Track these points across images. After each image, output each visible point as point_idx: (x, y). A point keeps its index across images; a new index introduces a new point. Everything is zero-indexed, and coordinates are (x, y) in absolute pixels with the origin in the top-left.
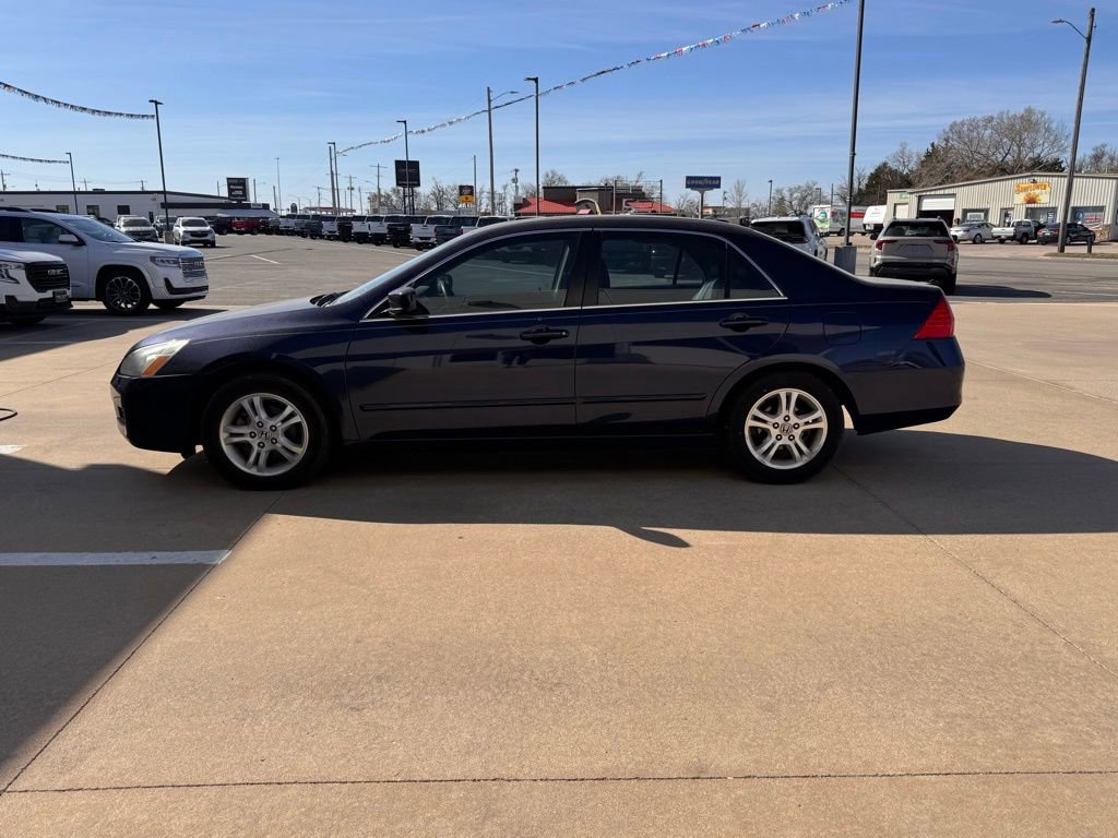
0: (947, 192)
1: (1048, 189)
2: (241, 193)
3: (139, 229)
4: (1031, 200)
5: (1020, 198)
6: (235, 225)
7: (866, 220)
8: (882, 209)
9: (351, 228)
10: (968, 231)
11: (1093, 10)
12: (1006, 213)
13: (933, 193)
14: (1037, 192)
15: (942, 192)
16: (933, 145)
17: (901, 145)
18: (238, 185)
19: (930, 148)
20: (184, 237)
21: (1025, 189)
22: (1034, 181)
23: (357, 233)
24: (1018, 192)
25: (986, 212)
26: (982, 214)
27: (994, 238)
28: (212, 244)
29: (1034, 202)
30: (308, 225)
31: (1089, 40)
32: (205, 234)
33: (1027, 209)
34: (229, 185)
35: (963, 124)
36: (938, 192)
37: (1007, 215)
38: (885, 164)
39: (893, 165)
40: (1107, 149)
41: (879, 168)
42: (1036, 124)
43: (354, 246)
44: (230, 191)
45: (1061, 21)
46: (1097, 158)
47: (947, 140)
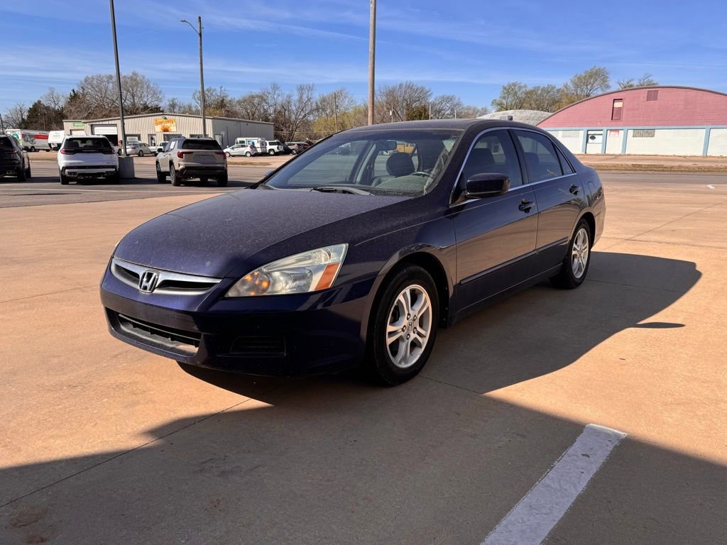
0: (110, 122)
1: (174, 124)
4: (166, 130)
5: (158, 128)
7: (51, 140)
8: (61, 133)
10: (135, 148)
11: (200, 18)
12: (151, 137)
13: (101, 123)
14: (168, 125)
15: (107, 123)
16: (73, 91)
17: (50, 89)
19: (72, 93)
21: (161, 123)
22: (165, 118)
24: (157, 124)
25: (139, 136)
26: (137, 138)
27: (152, 153)
29: (168, 131)
31: (200, 35)
33: (164, 135)
35: (93, 78)
36: (104, 123)
37: (152, 139)
38: (39, 102)
39: (45, 103)
40: (176, 101)
41: (36, 104)
42: (142, 82)
45: (185, 21)
46: (173, 106)
47: (83, 88)
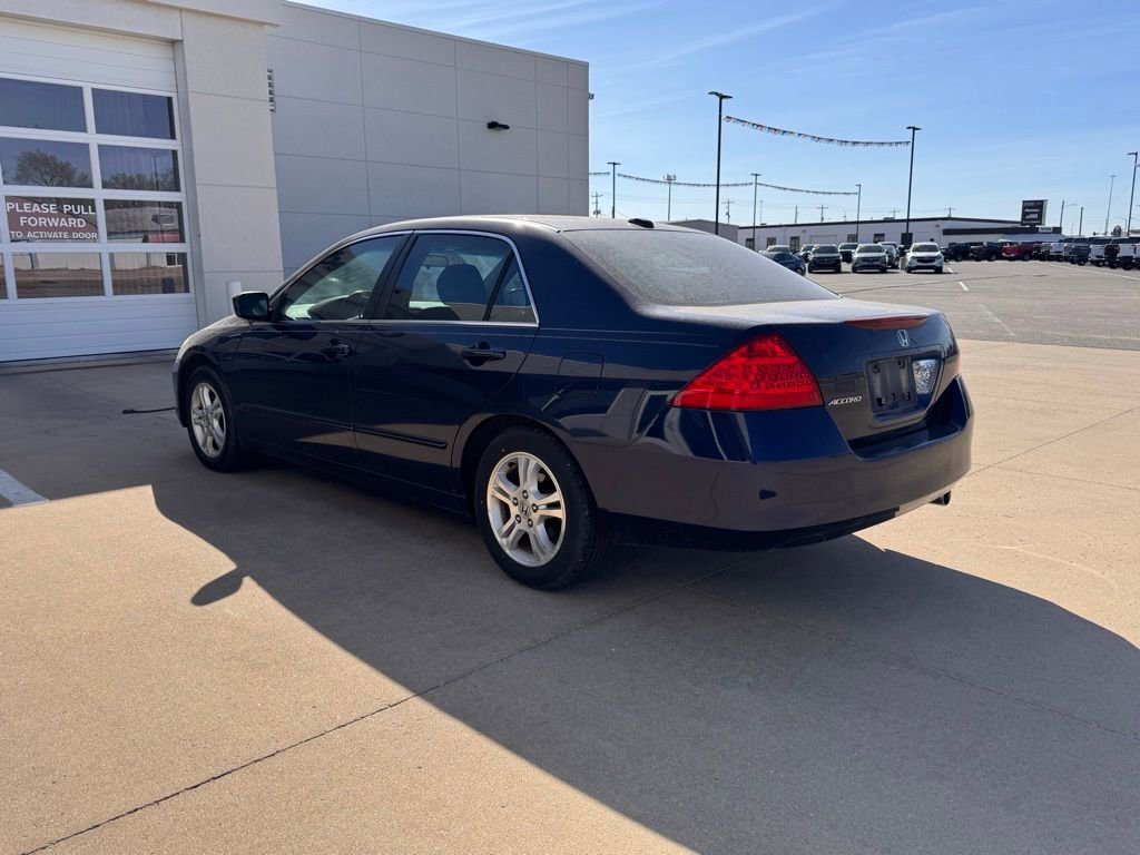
2: (1036, 216)
3: (870, 255)
6: (1005, 250)
9: (1117, 251)
18: (1035, 209)
20: (910, 263)
23: (1121, 258)
28: (939, 271)
30: (1076, 250)
32: (932, 259)
34: (1024, 208)
43: (1120, 273)
44: (1024, 214)
